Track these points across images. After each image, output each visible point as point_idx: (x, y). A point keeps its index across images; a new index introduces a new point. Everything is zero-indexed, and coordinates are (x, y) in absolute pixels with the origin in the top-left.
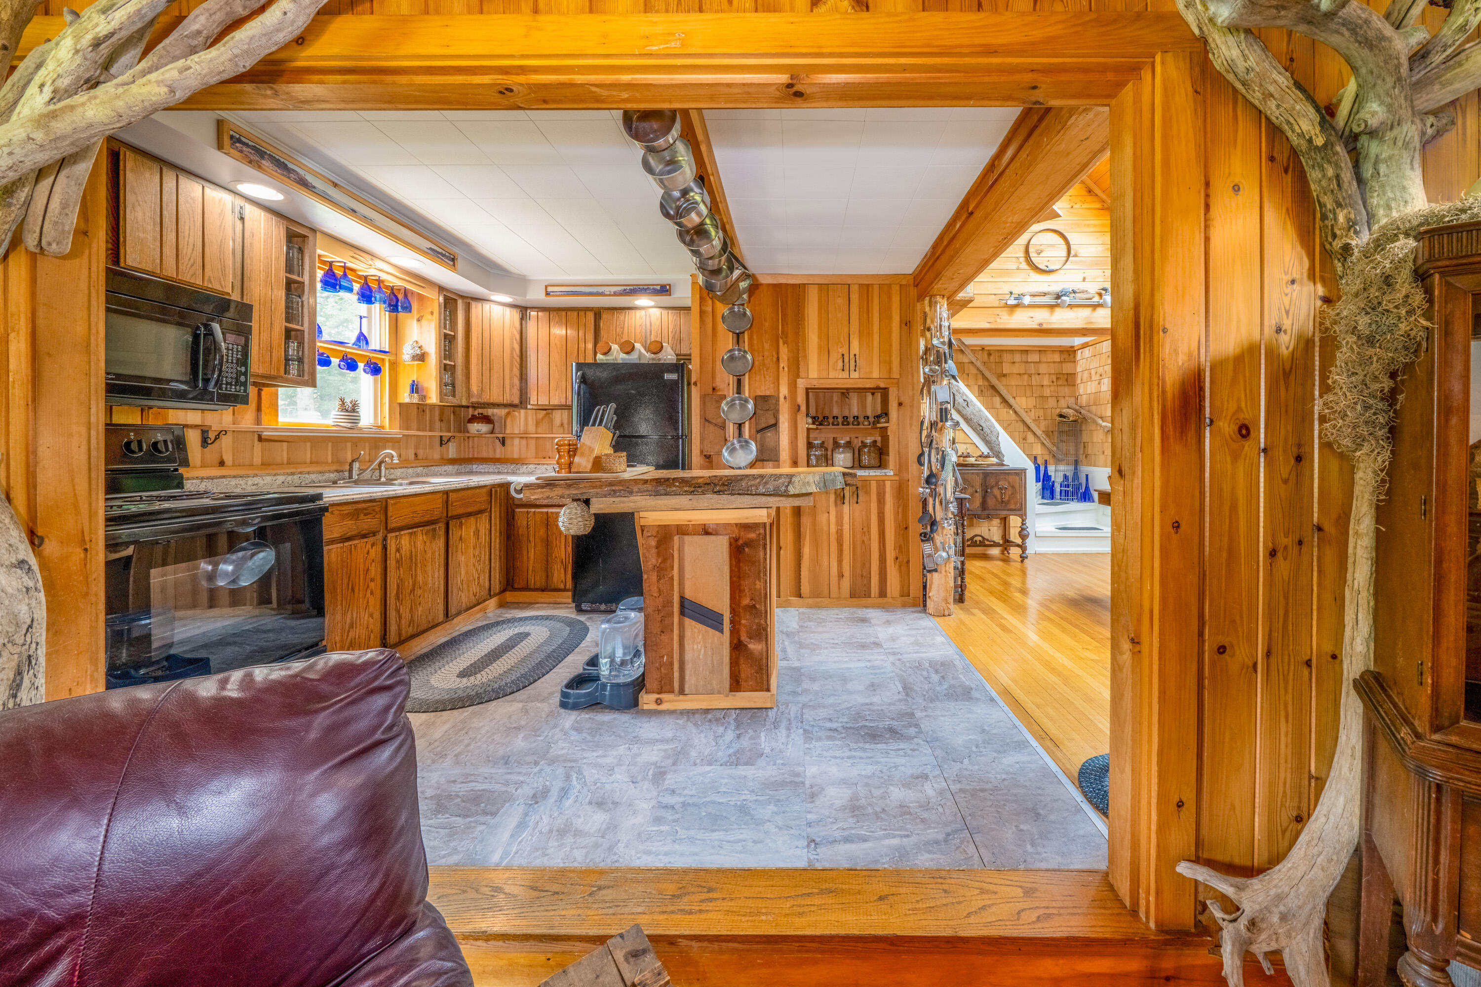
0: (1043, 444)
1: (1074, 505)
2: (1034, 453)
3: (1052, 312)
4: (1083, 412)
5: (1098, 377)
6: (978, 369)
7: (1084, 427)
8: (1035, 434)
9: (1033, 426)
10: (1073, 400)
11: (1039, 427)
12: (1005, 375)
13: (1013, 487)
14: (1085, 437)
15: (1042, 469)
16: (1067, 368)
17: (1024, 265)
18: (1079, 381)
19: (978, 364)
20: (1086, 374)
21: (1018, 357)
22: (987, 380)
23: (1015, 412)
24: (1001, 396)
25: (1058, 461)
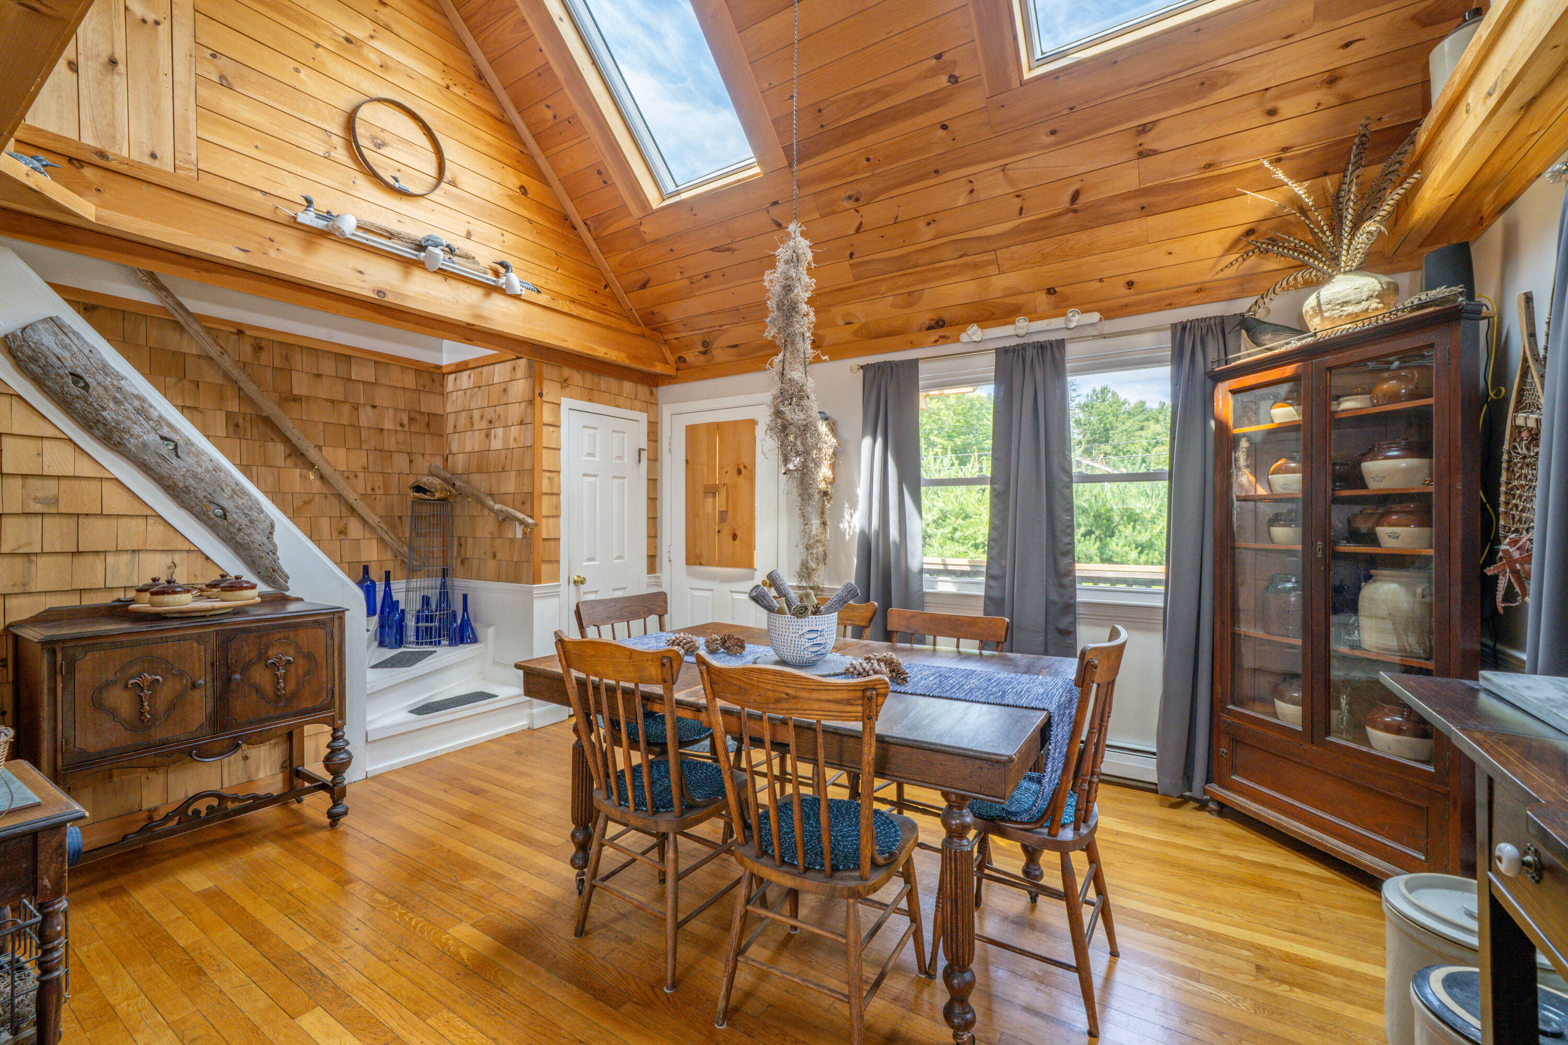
0: (381, 540)
1: (446, 655)
2: (364, 558)
3: (407, 275)
4: (458, 483)
5: (484, 425)
6: (226, 375)
7: (458, 511)
8: (364, 522)
9: (360, 506)
10: (439, 462)
11: (373, 509)
12: (297, 399)
13: (309, 656)
14: (460, 527)
15: (380, 588)
16: (429, 404)
17: (341, 154)
18: (450, 429)
19: (226, 362)
20: (463, 418)
21: (328, 367)
22: (251, 401)
23: (322, 477)
24: (287, 440)
25: (411, 572)
